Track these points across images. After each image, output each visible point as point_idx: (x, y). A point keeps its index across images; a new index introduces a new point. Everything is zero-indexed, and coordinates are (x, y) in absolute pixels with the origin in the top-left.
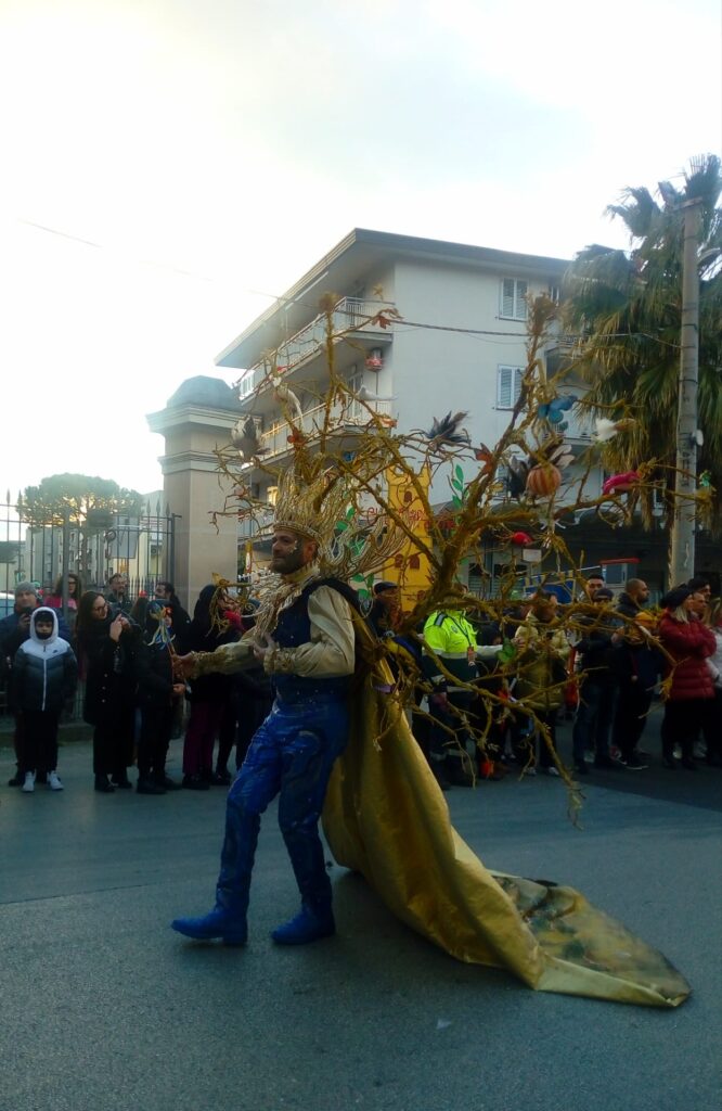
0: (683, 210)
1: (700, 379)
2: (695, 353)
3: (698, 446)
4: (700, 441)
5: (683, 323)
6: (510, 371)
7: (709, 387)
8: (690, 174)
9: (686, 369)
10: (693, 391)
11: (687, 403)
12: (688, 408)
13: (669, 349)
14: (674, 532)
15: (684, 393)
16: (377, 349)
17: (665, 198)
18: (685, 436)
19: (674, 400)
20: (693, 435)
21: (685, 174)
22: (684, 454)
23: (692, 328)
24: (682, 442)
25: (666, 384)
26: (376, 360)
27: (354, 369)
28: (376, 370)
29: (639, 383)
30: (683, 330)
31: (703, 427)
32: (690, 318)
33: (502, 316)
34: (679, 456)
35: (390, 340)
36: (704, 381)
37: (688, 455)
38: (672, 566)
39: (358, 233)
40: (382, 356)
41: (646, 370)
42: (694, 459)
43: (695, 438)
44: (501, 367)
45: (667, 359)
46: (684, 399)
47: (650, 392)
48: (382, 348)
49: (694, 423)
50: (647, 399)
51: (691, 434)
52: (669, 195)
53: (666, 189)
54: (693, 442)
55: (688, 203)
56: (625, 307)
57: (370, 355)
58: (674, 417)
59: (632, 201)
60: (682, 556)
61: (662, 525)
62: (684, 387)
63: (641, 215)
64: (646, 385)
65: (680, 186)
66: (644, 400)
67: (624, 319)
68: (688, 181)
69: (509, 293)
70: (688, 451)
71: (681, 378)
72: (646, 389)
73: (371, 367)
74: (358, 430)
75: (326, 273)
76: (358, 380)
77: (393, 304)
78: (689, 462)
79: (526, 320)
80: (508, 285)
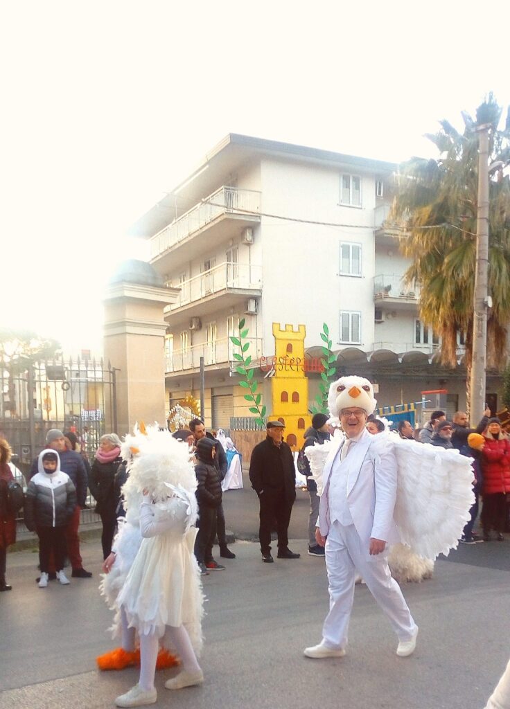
0: (478, 132)
1: (490, 259)
2: (486, 239)
3: (489, 308)
4: (490, 304)
5: (478, 217)
6: (349, 247)
7: (496, 263)
9: (480, 251)
10: (485, 267)
11: (482, 277)
12: (482, 280)
13: (468, 235)
14: (472, 371)
15: (479, 269)
16: (249, 227)
18: (479, 301)
19: (472, 273)
20: (485, 300)
22: (480, 314)
23: (485, 221)
24: (478, 305)
25: (466, 262)
26: (248, 236)
27: (231, 243)
28: (249, 244)
29: (446, 260)
30: (478, 221)
31: (492, 293)
32: (483, 213)
33: (342, 204)
34: (476, 315)
35: (259, 221)
36: (493, 259)
37: (482, 314)
39: (233, 136)
40: (253, 233)
41: (451, 251)
42: (485, 318)
43: (487, 302)
44: (342, 243)
45: (467, 243)
46: (479, 273)
47: (454, 267)
48: (253, 227)
49: (486, 291)
50: (453, 273)
51: (484, 299)
52: (468, 120)
54: (485, 305)
55: (481, 127)
57: (243, 234)
58: (471, 286)
60: (478, 388)
62: (479, 264)
64: (451, 262)
66: (450, 273)
69: (347, 186)
70: (482, 312)
71: (477, 258)
72: (451, 265)
73: (245, 241)
74: (237, 292)
75: (207, 166)
76: (235, 252)
77: (261, 192)
78: (482, 320)
79: (360, 207)
80: (346, 179)
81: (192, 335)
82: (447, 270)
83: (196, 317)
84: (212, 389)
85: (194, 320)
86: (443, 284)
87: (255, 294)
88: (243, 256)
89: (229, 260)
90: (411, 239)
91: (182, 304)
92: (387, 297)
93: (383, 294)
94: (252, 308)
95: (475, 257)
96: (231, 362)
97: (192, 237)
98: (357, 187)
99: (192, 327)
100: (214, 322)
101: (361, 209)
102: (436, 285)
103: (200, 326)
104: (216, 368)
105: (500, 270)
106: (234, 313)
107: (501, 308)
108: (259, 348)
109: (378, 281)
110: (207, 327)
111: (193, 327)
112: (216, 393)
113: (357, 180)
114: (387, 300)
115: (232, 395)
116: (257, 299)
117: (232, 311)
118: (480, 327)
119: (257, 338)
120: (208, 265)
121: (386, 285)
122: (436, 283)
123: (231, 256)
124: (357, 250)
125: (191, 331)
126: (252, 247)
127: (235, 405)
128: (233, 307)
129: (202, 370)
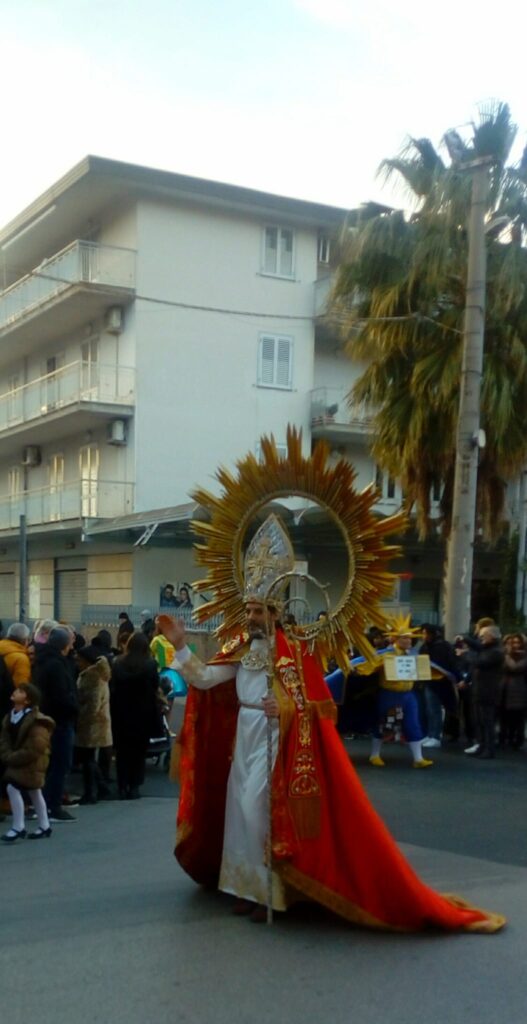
0: (470, 170)
1: (484, 369)
2: (479, 341)
3: (480, 448)
4: (482, 442)
5: (468, 303)
6: (273, 342)
7: (493, 377)
8: (478, 123)
9: (468, 358)
10: (476, 384)
11: (469, 397)
12: (470, 404)
13: (450, 333)
14: (451, 546)
15: (466, 386)
16: (116, 306)
17: (452, 154)
18: (464, 437)
19: (455, 391)
20: (475, 436)
21: (473, 123)
22: (465, 457)
23: (477, 311)
24: (463, 443)
25: (446, 373)
26: (115, 321)
27: (88, 331)
28: (116, 333)
29: (417, 370)
30: (468, 312)
31: (486, 427)
32: (476, 299)
33: (264, 273)
34: (459, 458)
35: (132, 297)
36: (489, 372)
37: (468, 458)
38: (447, 581)
39: (92, 161)
40: (123, 317)
41: (425, 356)
42: (475, 463)
43: (477, 439)
44: (263, 336)
45: (448, 345)
46: (466, 394)
47: (429, 381)
48: (122, 306)
49: (476, 421)
50: (426, 388)
51: (472, 434)
52: (456, 151)
53: (452, 141)
54: (474, 443)
55: (476, 162)
56: (404, 280)
57: (107, 316)
58: (454, 415)
59: (414, 154)
60: (459, 573)
61: (439, 529)
62: (466, 378)
63: (422, 171)
64: (424, 373)
65: (468, 138)
66: (422, 390)
67: (402, 294)
68: (476, 132)
69: (273, 245)
70: (469, 454)
71: (464, 368)
72: (424, 378)
73: (109, 328)
74: (95, 409)
75: (53, 208)
76: (95, 344)
77: (135, 252)
78: (468, 466)
79: (291, 278)
80: (271, 233)
81: (26, 473)
82: (418, 384)
83: (32, 446)
84: (56, 561)
85: (29, 451)
86: (410, 407)
87: (125, 412)
88: (106, 352)
89: (85, 358)
90: (364, 335)
91: (12, 425)
92: (331, 423)
93: (325, 417)
94: (118, 433)
95: (460, 367)
96: (84, 518)
97: (29, 318)
98: (289, 247)
99: (25, 460)
100: (61, 455)
101: (294, 281)
102: (400, 410)
103: (39, 460)
104: (61, 527)
105: (499, 390)
106: (90, 442)
107: (500, 449)
108: (129, 498)
109: (318, 398)
110: (50, 463)
111: (28, 461)
112: (60, 567)
113: (288, 236)
114: (331, 428)
115: (84, 570)
116: (126, 421)
117: (88, 438)
118: (465, 478)
119: (125, 483)
120: (52, 365)
121: (330, 403)
122: (401, 405)
123: (89, 350)
124: (285, 347)
125: (26, 467)
126: (122, 338)
127: (89, 586)
128: (90, 432)
129: (22, 532)
